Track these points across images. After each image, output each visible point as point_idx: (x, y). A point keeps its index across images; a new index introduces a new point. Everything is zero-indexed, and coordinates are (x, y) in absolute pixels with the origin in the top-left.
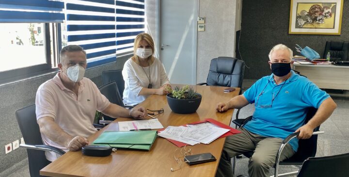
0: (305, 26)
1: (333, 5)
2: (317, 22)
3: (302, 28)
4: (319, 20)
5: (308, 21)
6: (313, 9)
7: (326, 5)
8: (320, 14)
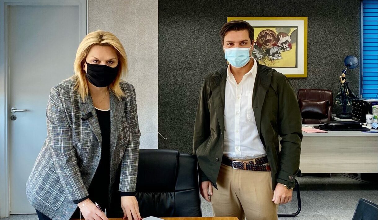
1: (292, 30)
2: (271, 57)
4: (273, 55)
5: (256, 57)
6: (263, 36)
7: (282, 30)
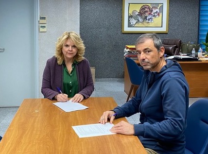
0: (136, 25)
1: (160, 5)
2: (147, 21)
3: (134, 27)
4: (149, 19)
5: (139, 21)
6: (143, 9)
7: (154, 5)
8: (149, 14)
